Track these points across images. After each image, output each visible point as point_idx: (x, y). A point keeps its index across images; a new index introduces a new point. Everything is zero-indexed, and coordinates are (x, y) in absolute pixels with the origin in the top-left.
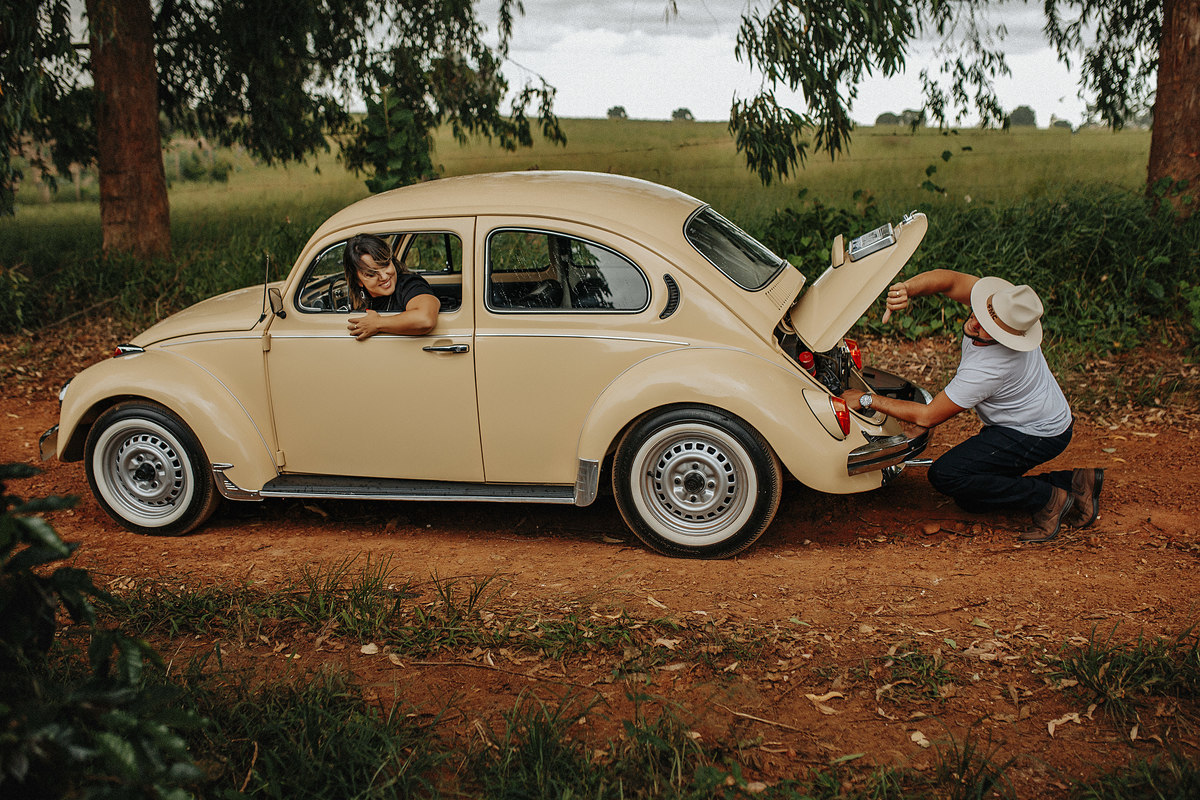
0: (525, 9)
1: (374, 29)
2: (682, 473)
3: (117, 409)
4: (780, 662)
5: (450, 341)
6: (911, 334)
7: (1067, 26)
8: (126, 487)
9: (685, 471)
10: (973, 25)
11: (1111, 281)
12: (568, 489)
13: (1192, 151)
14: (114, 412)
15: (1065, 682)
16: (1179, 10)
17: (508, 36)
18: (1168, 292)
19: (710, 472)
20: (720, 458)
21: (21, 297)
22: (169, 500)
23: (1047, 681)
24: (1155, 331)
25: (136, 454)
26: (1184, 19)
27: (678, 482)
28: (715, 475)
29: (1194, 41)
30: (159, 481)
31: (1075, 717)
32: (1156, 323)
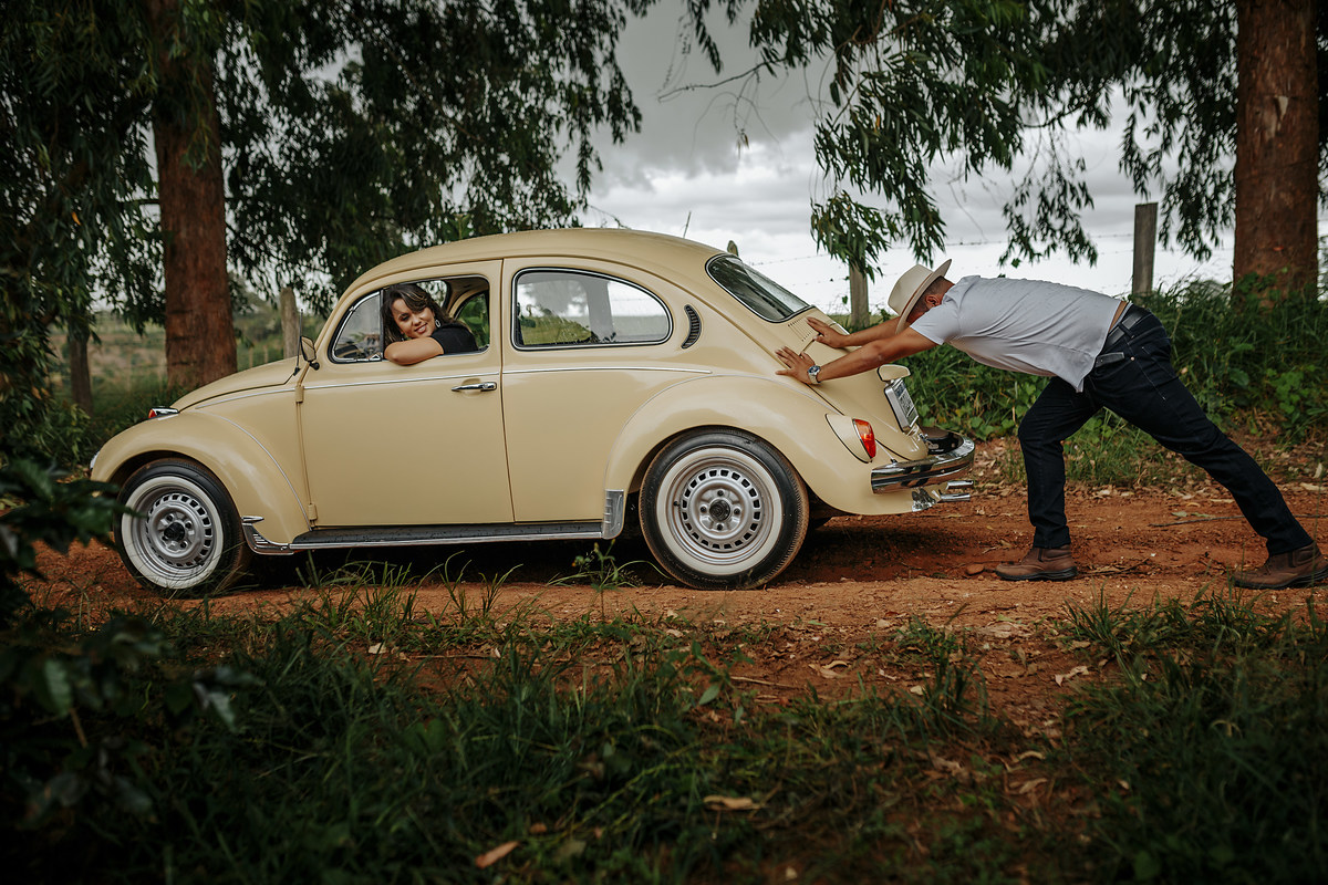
0: (603, 165)
1: (454, 190)
2: (707, 501)
3: (148, 467)
4: (789, 645)
5: (478, 380)
6: (981, 433)
7: (1147, 155)
8: (155, 549)
9: (711, 499)
10: (1054, 157)
11: (1191, 373)
12: (596, 524)
13: (1277, 245)
14: (145, 471)
15: (1077, 644)
16: (1252, 104)
17: (587, 191)
18: (1255, 382)
19: (736, 498)
20: (745, 483)
21: (78, 433)
22: (197, 560)
23: (1058, 644)
24: (1244, 421)
25: (166, 514)
26: (1257, 113)
27: (703, 510)
28: (740, 501)
29: (1269, 133)
30: (189, 541)
31: (1084, 669)
32: (1245, 414)
